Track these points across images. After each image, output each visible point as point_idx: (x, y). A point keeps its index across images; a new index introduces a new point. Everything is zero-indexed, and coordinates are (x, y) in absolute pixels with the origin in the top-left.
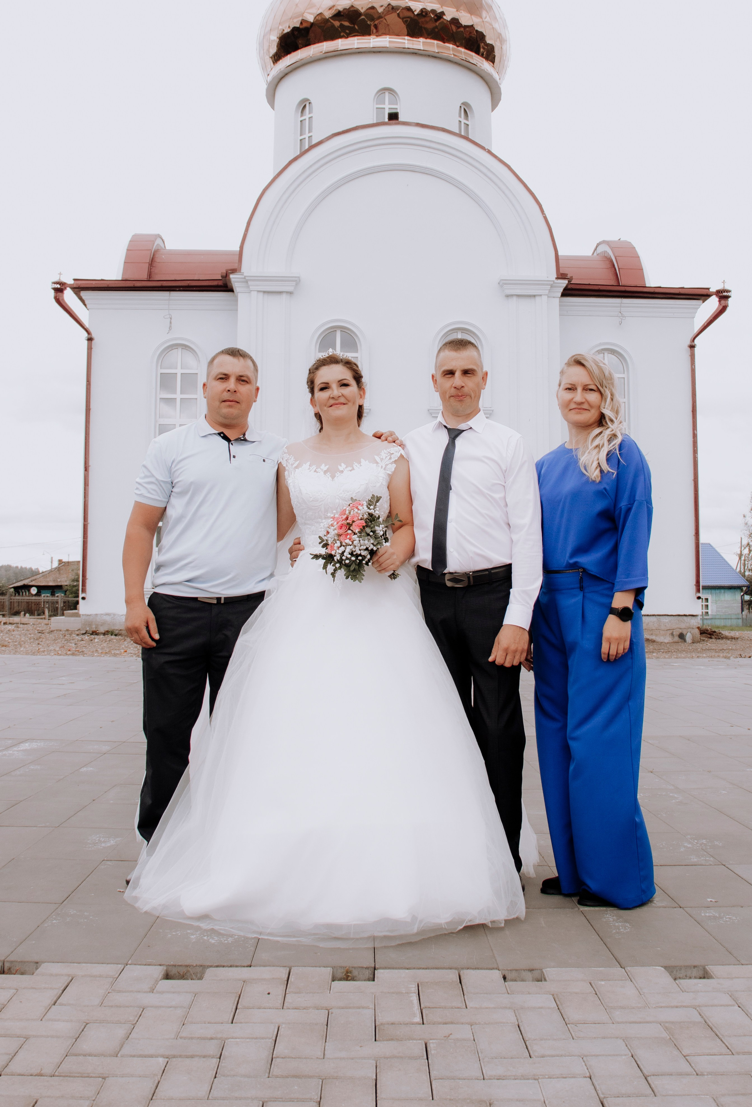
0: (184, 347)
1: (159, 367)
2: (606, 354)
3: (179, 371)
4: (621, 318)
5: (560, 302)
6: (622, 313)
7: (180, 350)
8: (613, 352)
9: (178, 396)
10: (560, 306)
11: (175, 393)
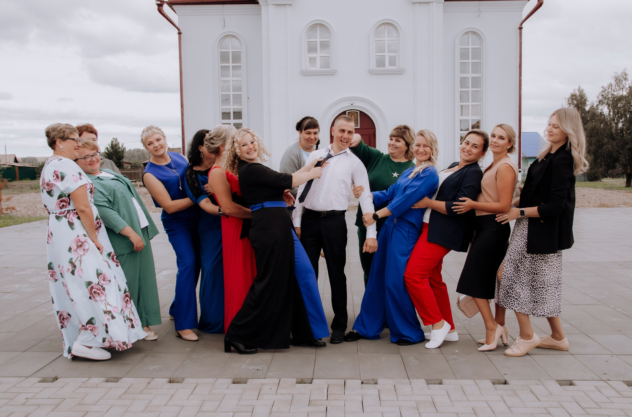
0: (232, 37)
1: (219, 48)
2: (470, 34)
3: (230, 50)
4: (480, 13)
5: (443, 5)
6: (480, 9)
7: (230, 38)
8: (474, 33)
9: (231, 64)
10: (444, 7)
11: (229, 62)
